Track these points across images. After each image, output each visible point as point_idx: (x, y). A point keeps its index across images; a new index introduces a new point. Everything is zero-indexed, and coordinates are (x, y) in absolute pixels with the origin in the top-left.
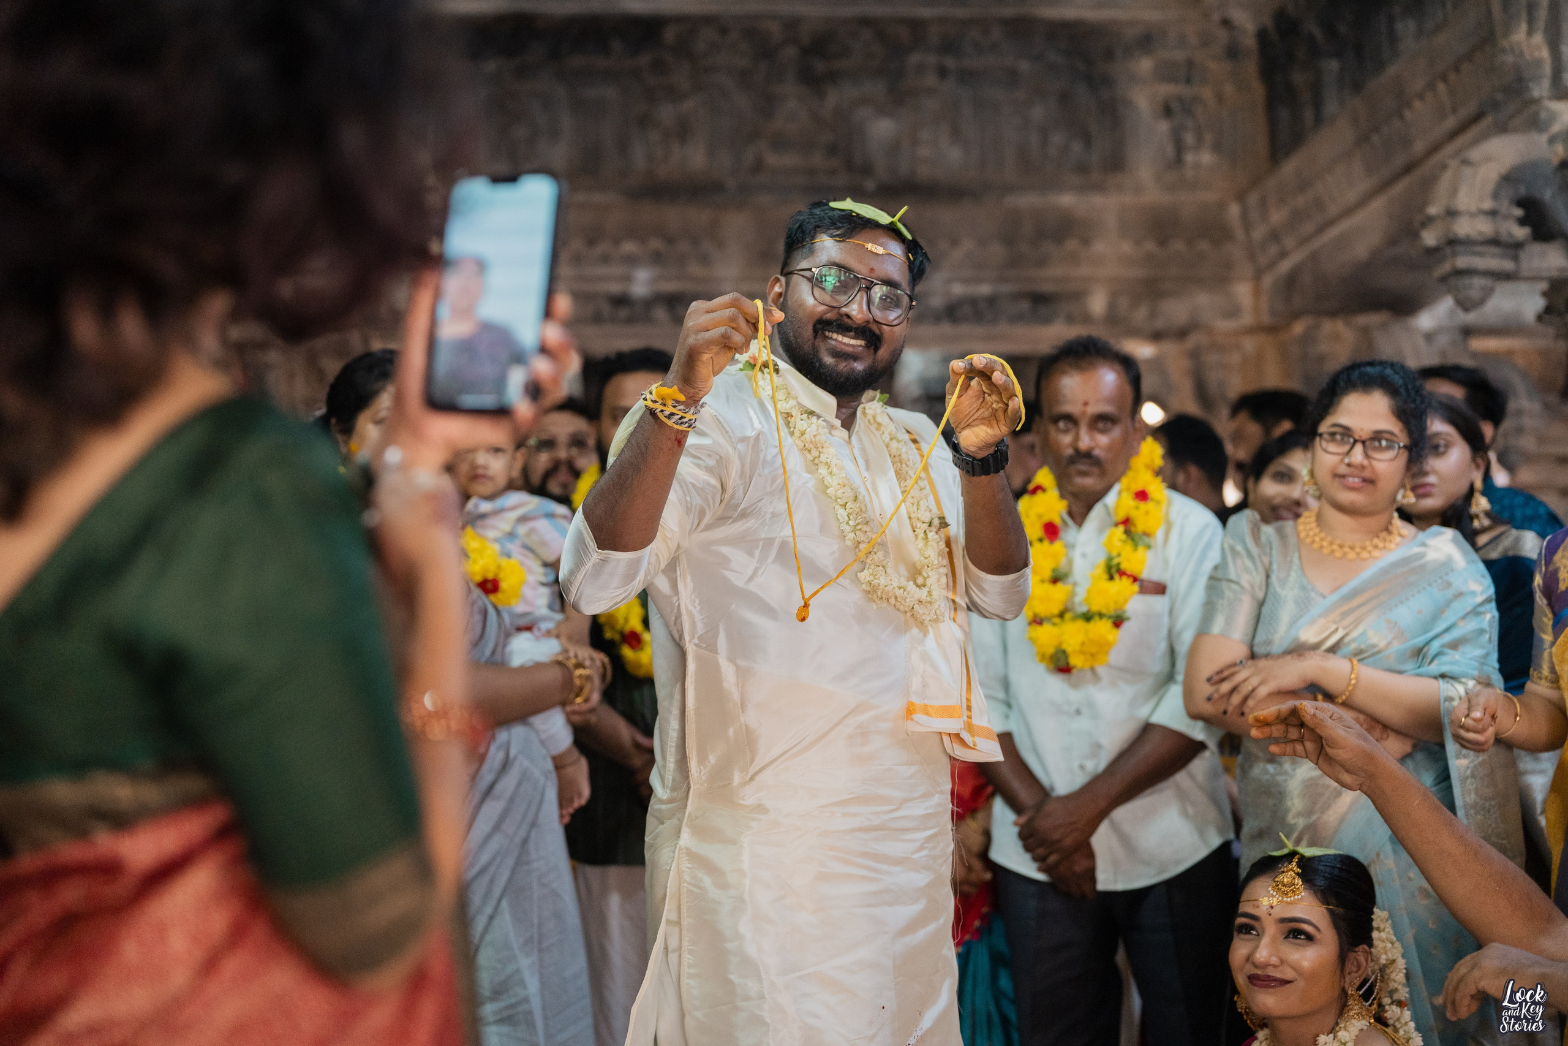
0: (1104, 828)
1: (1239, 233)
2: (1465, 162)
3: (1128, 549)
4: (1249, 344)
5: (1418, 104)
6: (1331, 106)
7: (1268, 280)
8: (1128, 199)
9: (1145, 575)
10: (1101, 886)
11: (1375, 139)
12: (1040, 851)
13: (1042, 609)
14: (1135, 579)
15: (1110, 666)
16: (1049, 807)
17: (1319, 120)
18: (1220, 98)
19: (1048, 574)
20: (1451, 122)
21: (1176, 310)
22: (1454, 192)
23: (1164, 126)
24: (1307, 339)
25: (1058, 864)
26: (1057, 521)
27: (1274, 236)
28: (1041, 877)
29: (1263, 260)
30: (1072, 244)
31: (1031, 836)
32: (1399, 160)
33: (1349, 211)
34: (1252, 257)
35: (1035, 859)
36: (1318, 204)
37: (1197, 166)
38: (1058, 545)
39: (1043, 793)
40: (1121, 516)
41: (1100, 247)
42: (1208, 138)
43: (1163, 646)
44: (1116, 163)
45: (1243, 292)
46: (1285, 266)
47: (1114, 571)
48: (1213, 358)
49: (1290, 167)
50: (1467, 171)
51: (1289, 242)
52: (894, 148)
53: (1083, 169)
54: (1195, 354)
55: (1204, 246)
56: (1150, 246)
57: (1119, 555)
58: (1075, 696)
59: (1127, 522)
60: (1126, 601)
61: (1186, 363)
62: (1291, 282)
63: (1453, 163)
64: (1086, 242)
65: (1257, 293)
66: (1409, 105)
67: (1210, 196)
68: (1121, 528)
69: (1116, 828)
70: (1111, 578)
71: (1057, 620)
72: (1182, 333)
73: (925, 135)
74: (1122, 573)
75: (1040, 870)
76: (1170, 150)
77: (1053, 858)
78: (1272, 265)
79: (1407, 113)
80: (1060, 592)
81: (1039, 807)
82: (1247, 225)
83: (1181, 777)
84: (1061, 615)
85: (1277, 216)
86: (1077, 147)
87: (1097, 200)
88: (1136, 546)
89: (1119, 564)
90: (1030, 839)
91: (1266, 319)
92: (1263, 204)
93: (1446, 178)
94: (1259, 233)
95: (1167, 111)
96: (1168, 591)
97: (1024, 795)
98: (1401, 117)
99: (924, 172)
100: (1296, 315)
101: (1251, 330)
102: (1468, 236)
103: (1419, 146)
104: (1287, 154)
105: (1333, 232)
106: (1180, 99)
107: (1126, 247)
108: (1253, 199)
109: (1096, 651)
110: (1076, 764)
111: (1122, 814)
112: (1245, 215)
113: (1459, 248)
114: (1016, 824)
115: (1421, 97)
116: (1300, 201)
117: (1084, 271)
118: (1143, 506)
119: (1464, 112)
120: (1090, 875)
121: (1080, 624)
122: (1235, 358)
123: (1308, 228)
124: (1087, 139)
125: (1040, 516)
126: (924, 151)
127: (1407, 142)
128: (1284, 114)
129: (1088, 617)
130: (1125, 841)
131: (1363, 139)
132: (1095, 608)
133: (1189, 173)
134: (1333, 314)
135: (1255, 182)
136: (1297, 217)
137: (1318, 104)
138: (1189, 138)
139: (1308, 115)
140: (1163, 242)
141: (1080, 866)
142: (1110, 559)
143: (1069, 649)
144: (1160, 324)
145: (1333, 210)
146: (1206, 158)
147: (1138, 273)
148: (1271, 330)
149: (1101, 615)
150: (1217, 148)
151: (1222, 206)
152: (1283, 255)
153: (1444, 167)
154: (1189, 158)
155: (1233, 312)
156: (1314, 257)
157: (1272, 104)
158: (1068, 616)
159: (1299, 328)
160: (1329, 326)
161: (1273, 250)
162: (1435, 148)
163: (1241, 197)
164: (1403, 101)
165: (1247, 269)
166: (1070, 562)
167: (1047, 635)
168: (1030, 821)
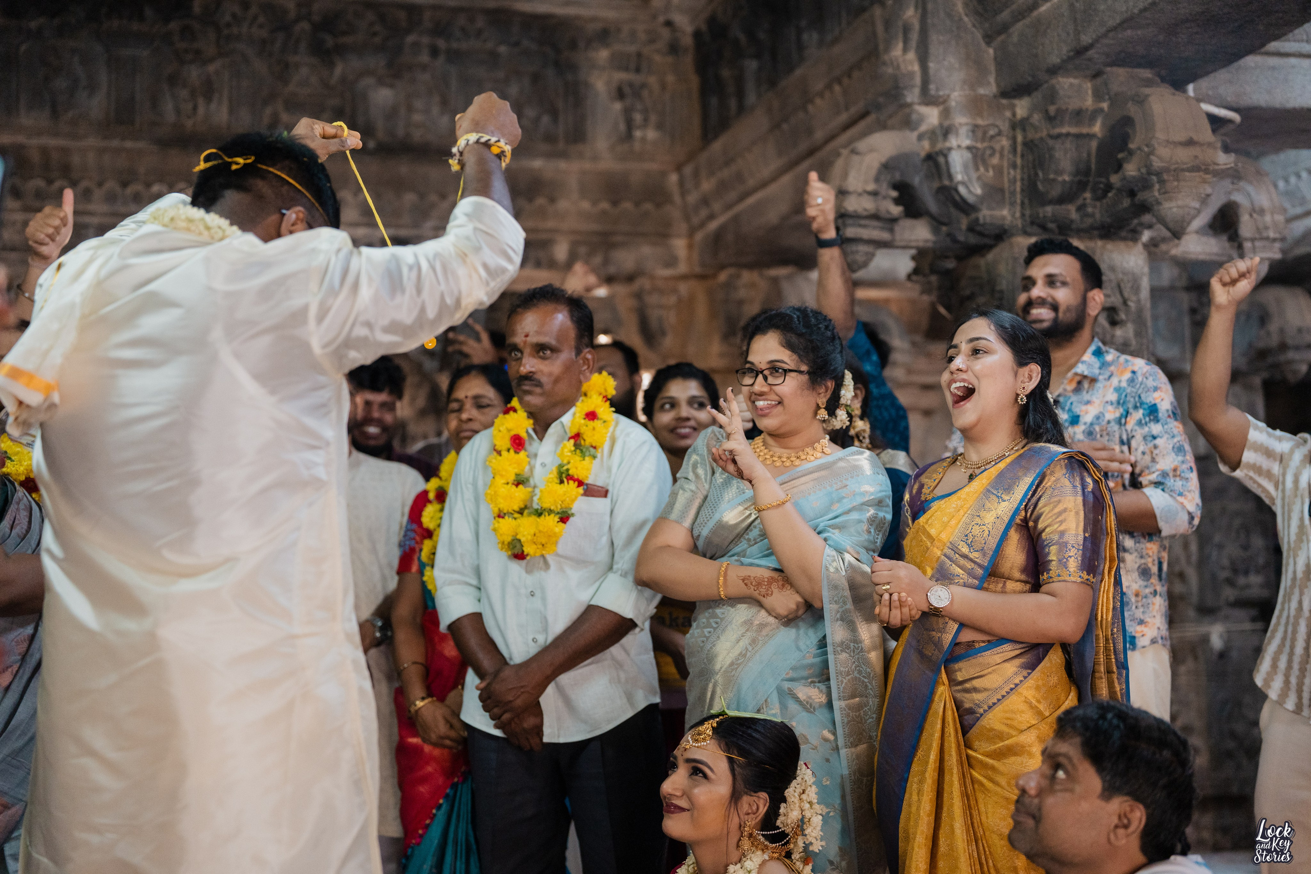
0: (550, 690)
1: (677, 198)
2: (854, 152)
3: (577, 458)
4: (684, 288)
5: (818, 101)
6: (751, 98)
7: (699, 236)
8: (587, 166)
9: (590, 481)
10: (546, 739)
11: (785, 126)
12: (496, 710)
13: (505, 506)
14: (580, 483)
15: (558, 555)
16: (506, 673)
17: (742, 109)
18: (663, 87)
19: (512, 478)
20: (844, 117)
21: (626, 259)
22: (845, 175)
23: (618, 106)
24: (729, 286)
25: (510, 721)
26: (523, 435)
27: (705, 201)
28: (498, 733)
29: (696, 220)
30: (540, 201)
31: (489, 698)
32: (803, 146)
33: (764, 185)
34: (687, 218)
35: (492, 718)
36: (739, 177)
37: (643, 140)
38: (522, 454)
39: (502, 661)
40: (574, 431)
41: (563, 204)
42: (653, 118)
43: (605, 540)
44: (578, 135)
45: (680, 245)
46: (713, 225)
47: (564, 476)
48: (653, 299)
49: (717, 146)
50: (856, 158)
51: (717, 206)
52: (392, 114)
53: (550, 138)
54: (639, 296)
55: (648, 206)
56: (605, 205)
57: (569, 463)
58: (530, 580)
59: (577, 437)
60: (573, 501)
61: (632, 303)
62: (717, 238)
63: (845, 152)
64: (552, 200)
65: (690, 247)
66: (811, 101)
67: (654, 166)
68: (572, 441)
69: (560, 690)
70: (562, 482)
71: (516, 515)
72: (630, 278)
73: (419, 104)
74: (570, 478)
75: (496, 727)
76: (622, 127)
77: (506, 716)
78: (702, 225)
79: (810, 108)
80: (520, 493)
81: (497, 674)
82: (684, 193)
83: (615, 650)
84: (521, 512)
85: (707, 185)
86: (546, 119)
87: (562, 165)
88: (583, 456)
89: (568, 470)
90: (488, 700)
91: (698, 270)
92: (696, 174)
93: (839, 164)
94: (692, 198)
95: (620, 94)
96: (609, 495)
97: (487, 663)
98: (806, 111)
99: (417, 135)
100: (722, 267)
101: (684, 277)
102: (855, 211)
103: (819, 135)
104: (716, 136)
105: (751, 200)
106: (631, 85)
107: (586, 205)
108: (688, 170)
109: (547, 541)
110: (531, 637)
111: (565, 679)
112: (681, 183)
113: (850, 221)
114: (477, 688)
115: (821, 94)
116: (726, 173)
117: (550, 224)
118: (591, 423)
119: (854, 110)
120: (538, 730)
121: (533, 518)
122: (673, 299)
123: (732, 195)
124: (554, 113)
125: (509, 430)
126: (417, 118)
127: (810, 132)
128: (714, 101)
129: (539, 513)
130: (567, 701)
131: (776, 126)
132: (546, 505)
133: (637, 146)
134: (750, 266)
135: (691, 156)
136: (723, 187)
137: (740, 94)
138: (638, 117)
139: (733, 103)
140: (615, 203)
141: (529, 722)
142: (561, 466)
143: (523, 539)
144: (612, 270)
145: (751, 183)
146: (651, 134)
147: (594, 227)
148: (702, 277)
149: (550, 511)
150: (660, 126)
151: (664, 174)
152: (712, 217)
153: (838, 155)
154: (638, 134)
155: (671, 262)
156: (736, 219)
157: (705, 91)
158: (526, 512)
159: (723, 277)
160: (747, 276)
161: (704, 213)
162: (832, 137)
163: (679, 168)
164: (807, 99)
165: (683, 227)
166: (532, 469)
167: (507, 526)
168: (489, 685)
